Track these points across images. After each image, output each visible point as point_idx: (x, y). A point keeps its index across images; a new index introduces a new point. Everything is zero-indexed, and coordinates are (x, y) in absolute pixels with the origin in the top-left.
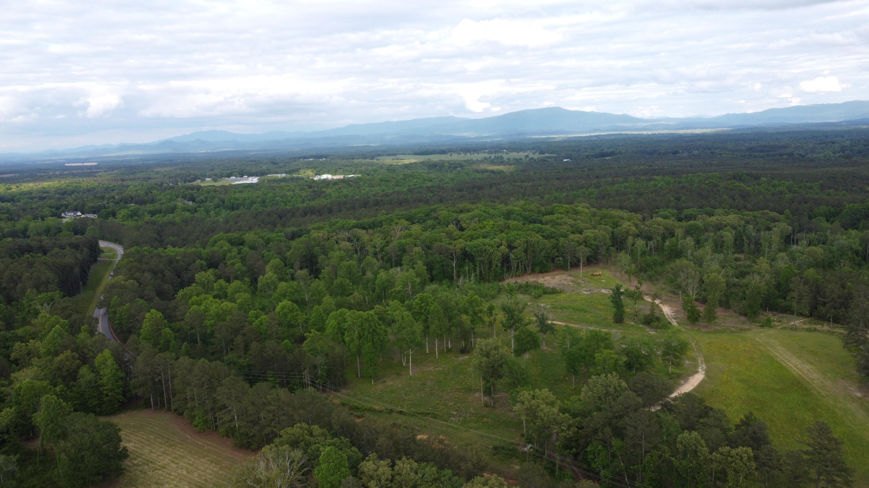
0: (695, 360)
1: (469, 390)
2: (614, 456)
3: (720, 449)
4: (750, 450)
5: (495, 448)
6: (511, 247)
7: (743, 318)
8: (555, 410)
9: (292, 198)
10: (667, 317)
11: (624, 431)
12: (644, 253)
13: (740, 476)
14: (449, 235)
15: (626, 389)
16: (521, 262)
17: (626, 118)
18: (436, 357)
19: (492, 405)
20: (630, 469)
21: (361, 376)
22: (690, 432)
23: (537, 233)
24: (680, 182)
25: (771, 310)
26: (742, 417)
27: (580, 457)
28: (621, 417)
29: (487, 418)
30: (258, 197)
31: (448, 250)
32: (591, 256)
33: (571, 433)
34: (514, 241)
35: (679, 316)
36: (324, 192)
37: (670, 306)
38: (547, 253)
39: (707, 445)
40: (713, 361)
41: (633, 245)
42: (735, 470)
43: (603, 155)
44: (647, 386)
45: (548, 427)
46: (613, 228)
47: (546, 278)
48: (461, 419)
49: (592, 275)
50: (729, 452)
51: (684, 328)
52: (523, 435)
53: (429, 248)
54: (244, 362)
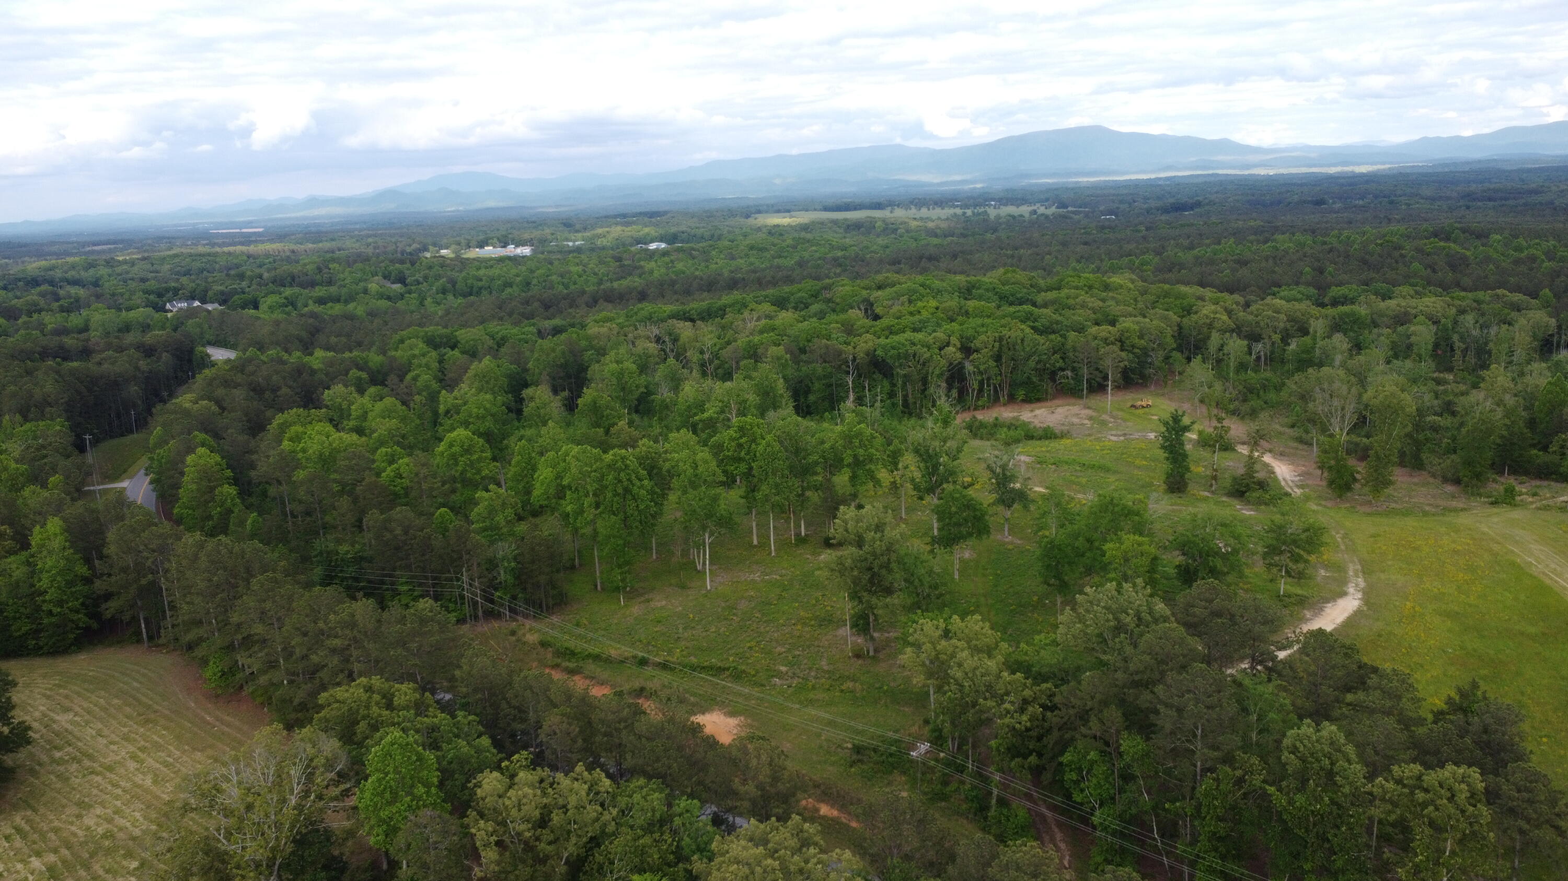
0: (1340, 568)
1: (828, 621)
2: (1127, 777)
3: (1395, 768)
4: (1475, 774)
5: (858, 749)
6: (967, 350)
7: (1450, 488)
8: (992, 664)
9: (580, 276)
10: (1283, 483)
11: (1152, 717)
12: (1242, 367)
13: (1446, 840)
14: (849, 330)
15: (1166, 619)
16: (989, 379)
17: (1224, 145)
18: (770, 553)
19: (871, 653)
20: (1164, 809)
21: (603, 589)
22: (1318, 724)
23: (1023, 322)
24: (1325, 243)
25: (1514, 472)
26: (1453, 694)
27: (1047, 777)
28: (1147, 685)
29: (854, 680)
30: (517, 275)
31: (840, 353)
32: (1133, 370)
33: (1025, 718)
34: (974, 338)
35: (1310, 482)
36: (641, 267)
37: (1293, 464)
38: (1039, 362)
39: (1361, 756)
40: (1383, 572)
41: (1220, 349)
42: (1432, 824)
43: (1179, 208)
44: (1219, 614)
45: (974, 704)
46: (1183, 317)
47: (1037, 412)
48: (795, 682)
49: (1133, 406)
50: (1419, 778)
51: (1320, 505)
52: (927, 722)
53: (803, 351)
54: (348, 552)
